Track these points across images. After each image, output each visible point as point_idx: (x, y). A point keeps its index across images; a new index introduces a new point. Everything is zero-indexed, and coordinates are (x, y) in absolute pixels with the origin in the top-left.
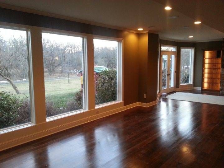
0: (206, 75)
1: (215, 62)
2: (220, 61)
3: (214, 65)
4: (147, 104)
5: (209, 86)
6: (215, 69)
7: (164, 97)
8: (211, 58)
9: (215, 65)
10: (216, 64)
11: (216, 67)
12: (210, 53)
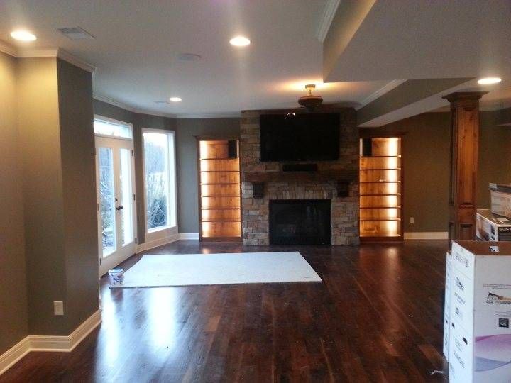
0: (205, 202)
1: (223, 170)
2: (236, 164)
3: (222, 177)
4: (69, 337)
5: (214, 229)
6: (224, 185)
7: (118, 285)
8: (215, 159)
9: (225, 176)
10: (227, 173)
11: (228, 182)
12: (213, 146)
